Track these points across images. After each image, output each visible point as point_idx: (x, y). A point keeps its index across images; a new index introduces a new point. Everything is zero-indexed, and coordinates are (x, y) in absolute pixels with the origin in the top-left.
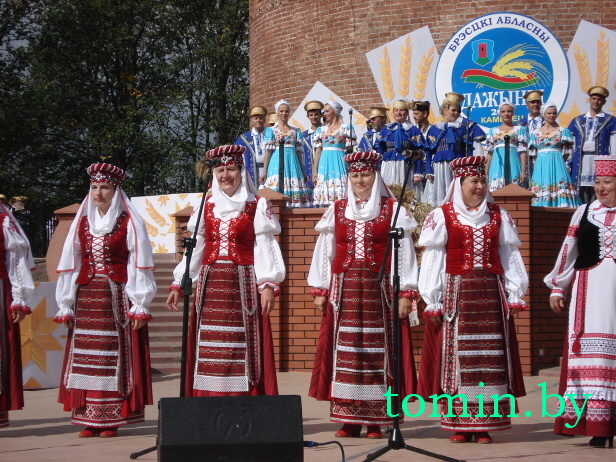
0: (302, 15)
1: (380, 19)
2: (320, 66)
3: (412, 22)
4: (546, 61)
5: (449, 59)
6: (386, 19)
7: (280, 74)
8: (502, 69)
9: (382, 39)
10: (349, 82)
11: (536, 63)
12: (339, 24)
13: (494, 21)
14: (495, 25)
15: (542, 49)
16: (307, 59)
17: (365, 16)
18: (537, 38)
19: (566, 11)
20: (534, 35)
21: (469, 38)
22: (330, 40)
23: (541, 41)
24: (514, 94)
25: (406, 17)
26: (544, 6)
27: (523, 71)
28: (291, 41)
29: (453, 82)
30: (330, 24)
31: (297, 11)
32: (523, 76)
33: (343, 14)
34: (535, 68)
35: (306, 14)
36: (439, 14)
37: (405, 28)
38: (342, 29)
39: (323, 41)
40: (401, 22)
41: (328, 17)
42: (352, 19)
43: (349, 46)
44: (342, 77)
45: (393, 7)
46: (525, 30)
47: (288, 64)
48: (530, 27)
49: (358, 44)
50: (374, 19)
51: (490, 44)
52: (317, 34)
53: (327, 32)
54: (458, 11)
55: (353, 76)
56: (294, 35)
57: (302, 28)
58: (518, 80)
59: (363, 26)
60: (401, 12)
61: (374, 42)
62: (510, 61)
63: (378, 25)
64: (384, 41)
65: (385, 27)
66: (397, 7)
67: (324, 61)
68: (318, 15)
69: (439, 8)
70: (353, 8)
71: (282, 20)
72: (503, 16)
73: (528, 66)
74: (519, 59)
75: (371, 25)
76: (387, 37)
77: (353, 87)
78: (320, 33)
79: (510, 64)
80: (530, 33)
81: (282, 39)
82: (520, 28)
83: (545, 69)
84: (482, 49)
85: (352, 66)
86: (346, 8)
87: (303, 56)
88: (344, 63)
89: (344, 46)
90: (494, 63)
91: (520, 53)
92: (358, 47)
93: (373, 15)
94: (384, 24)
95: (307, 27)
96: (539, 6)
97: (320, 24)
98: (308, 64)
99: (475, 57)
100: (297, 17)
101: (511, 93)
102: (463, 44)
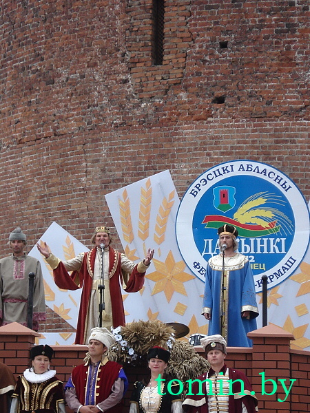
0: (31, 158)
1: (112, 165)
2: (50, 210)
3: (146, 169)
4: (287, 209)
5: (190, 203)
6: (119, 166)
7: (6, 218)
8: (244, 215)
9: (114, 184)
10: (79, 227)
11: (277, 211)
12: (70, 169)
13: (236, 169)
14: (237, 173)
15: (284, 198)
16: (35, 203)
17: (98, 161)
18: (279, 186)
19: (301, 164)
20: (275, 184)
21: (210, 184)
22: (61, 184)
23: (283, 190)
24: (255, 242)
25: (140, 164)
26: (280, 159)
27: (265, 219)
28: (18, 184)
29: (194, 227)
30: (60, 168)
31: (26, 154)
32: (265, 224)
33: (74, 159)
34: (277, 216)
35: (36, 157)
36: (173, 162)
37: (139, 174)
38: (73, 173)
39: (53, 185)
40: (135, 169)
41: (59, 161)
42: (84, 164)
43: (80, 190)
44: (73, 222)
45: (126, 154)
46: (266, 178)
47: (14, 208)
48: (271, 175)
49: (90, 189)
50: (107, 165)
51: (232, 191)
52: (47, 177)
53: (57, 176)
54: (193, 160)
55: (83, 221)
56: (21, 179)
57: (31, 172)
58: (260, 227)
59: (95, 170)
60: (134, 158)
61: (106, 187)
62: (251, 209)
63: (111, 171)
64: (117, 187)
65: (118, 174)
66: (131, 154)
67: (54, 205)
68: (48, 159)
69: (173, 156)
70: (85, 153)
71: (9, 163)
72: (245, 163)
73: (269, 214)
74: (261, 206)
75: (103, 171)
76: (119, 183)
77: (83, 232)
78: (49, 177)
79: (251, 211)
80: (271, 181)
81: (8, 182)
82: (262, 176)
83: (286, 218)
84: (224, 195)
85: (82, 211)
86: (78, 153)
87: (32, 200)
88: (75, 207)
89: (74, 191)
90: (235, 210)
91: (262, 201)
92: (90, 193)
93: (105, 160)
94: (117, 170)
95: (37, 170)
96: (275, 158)
97: (50, 168)
98: (36, 208)
99: (216, 203)
100: (26, 160)
101: (252, 240)
102: (204, 189)
